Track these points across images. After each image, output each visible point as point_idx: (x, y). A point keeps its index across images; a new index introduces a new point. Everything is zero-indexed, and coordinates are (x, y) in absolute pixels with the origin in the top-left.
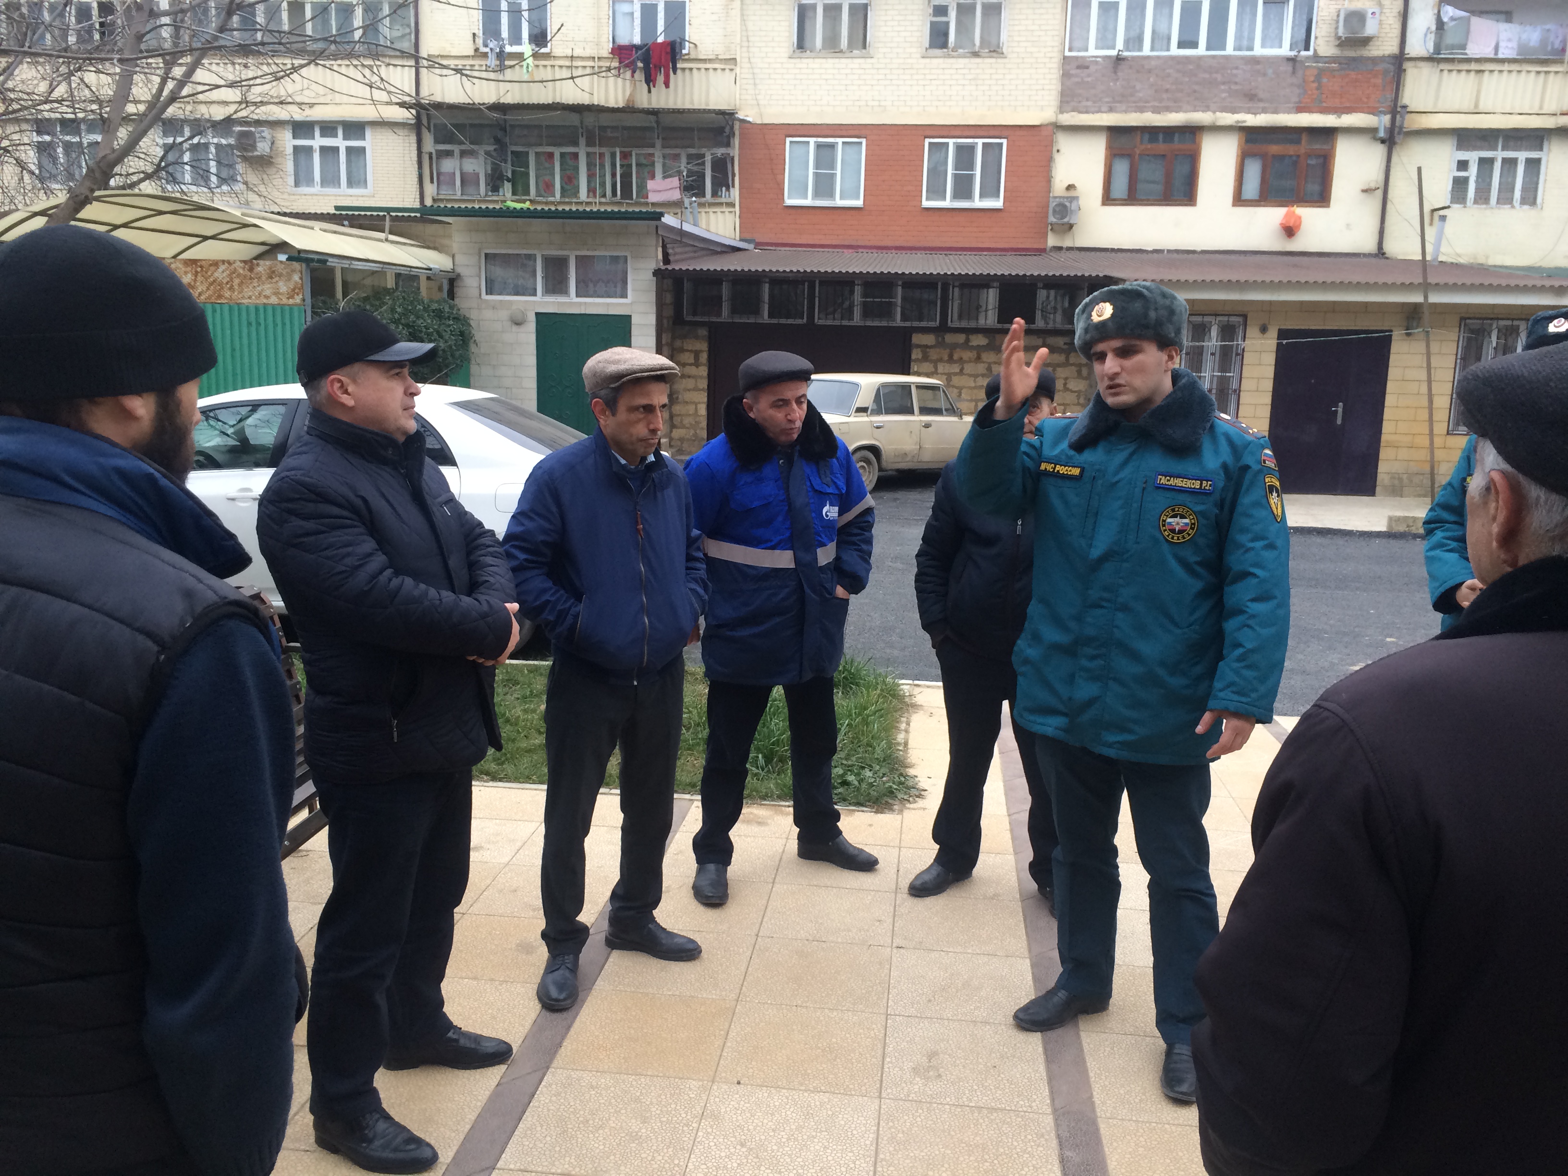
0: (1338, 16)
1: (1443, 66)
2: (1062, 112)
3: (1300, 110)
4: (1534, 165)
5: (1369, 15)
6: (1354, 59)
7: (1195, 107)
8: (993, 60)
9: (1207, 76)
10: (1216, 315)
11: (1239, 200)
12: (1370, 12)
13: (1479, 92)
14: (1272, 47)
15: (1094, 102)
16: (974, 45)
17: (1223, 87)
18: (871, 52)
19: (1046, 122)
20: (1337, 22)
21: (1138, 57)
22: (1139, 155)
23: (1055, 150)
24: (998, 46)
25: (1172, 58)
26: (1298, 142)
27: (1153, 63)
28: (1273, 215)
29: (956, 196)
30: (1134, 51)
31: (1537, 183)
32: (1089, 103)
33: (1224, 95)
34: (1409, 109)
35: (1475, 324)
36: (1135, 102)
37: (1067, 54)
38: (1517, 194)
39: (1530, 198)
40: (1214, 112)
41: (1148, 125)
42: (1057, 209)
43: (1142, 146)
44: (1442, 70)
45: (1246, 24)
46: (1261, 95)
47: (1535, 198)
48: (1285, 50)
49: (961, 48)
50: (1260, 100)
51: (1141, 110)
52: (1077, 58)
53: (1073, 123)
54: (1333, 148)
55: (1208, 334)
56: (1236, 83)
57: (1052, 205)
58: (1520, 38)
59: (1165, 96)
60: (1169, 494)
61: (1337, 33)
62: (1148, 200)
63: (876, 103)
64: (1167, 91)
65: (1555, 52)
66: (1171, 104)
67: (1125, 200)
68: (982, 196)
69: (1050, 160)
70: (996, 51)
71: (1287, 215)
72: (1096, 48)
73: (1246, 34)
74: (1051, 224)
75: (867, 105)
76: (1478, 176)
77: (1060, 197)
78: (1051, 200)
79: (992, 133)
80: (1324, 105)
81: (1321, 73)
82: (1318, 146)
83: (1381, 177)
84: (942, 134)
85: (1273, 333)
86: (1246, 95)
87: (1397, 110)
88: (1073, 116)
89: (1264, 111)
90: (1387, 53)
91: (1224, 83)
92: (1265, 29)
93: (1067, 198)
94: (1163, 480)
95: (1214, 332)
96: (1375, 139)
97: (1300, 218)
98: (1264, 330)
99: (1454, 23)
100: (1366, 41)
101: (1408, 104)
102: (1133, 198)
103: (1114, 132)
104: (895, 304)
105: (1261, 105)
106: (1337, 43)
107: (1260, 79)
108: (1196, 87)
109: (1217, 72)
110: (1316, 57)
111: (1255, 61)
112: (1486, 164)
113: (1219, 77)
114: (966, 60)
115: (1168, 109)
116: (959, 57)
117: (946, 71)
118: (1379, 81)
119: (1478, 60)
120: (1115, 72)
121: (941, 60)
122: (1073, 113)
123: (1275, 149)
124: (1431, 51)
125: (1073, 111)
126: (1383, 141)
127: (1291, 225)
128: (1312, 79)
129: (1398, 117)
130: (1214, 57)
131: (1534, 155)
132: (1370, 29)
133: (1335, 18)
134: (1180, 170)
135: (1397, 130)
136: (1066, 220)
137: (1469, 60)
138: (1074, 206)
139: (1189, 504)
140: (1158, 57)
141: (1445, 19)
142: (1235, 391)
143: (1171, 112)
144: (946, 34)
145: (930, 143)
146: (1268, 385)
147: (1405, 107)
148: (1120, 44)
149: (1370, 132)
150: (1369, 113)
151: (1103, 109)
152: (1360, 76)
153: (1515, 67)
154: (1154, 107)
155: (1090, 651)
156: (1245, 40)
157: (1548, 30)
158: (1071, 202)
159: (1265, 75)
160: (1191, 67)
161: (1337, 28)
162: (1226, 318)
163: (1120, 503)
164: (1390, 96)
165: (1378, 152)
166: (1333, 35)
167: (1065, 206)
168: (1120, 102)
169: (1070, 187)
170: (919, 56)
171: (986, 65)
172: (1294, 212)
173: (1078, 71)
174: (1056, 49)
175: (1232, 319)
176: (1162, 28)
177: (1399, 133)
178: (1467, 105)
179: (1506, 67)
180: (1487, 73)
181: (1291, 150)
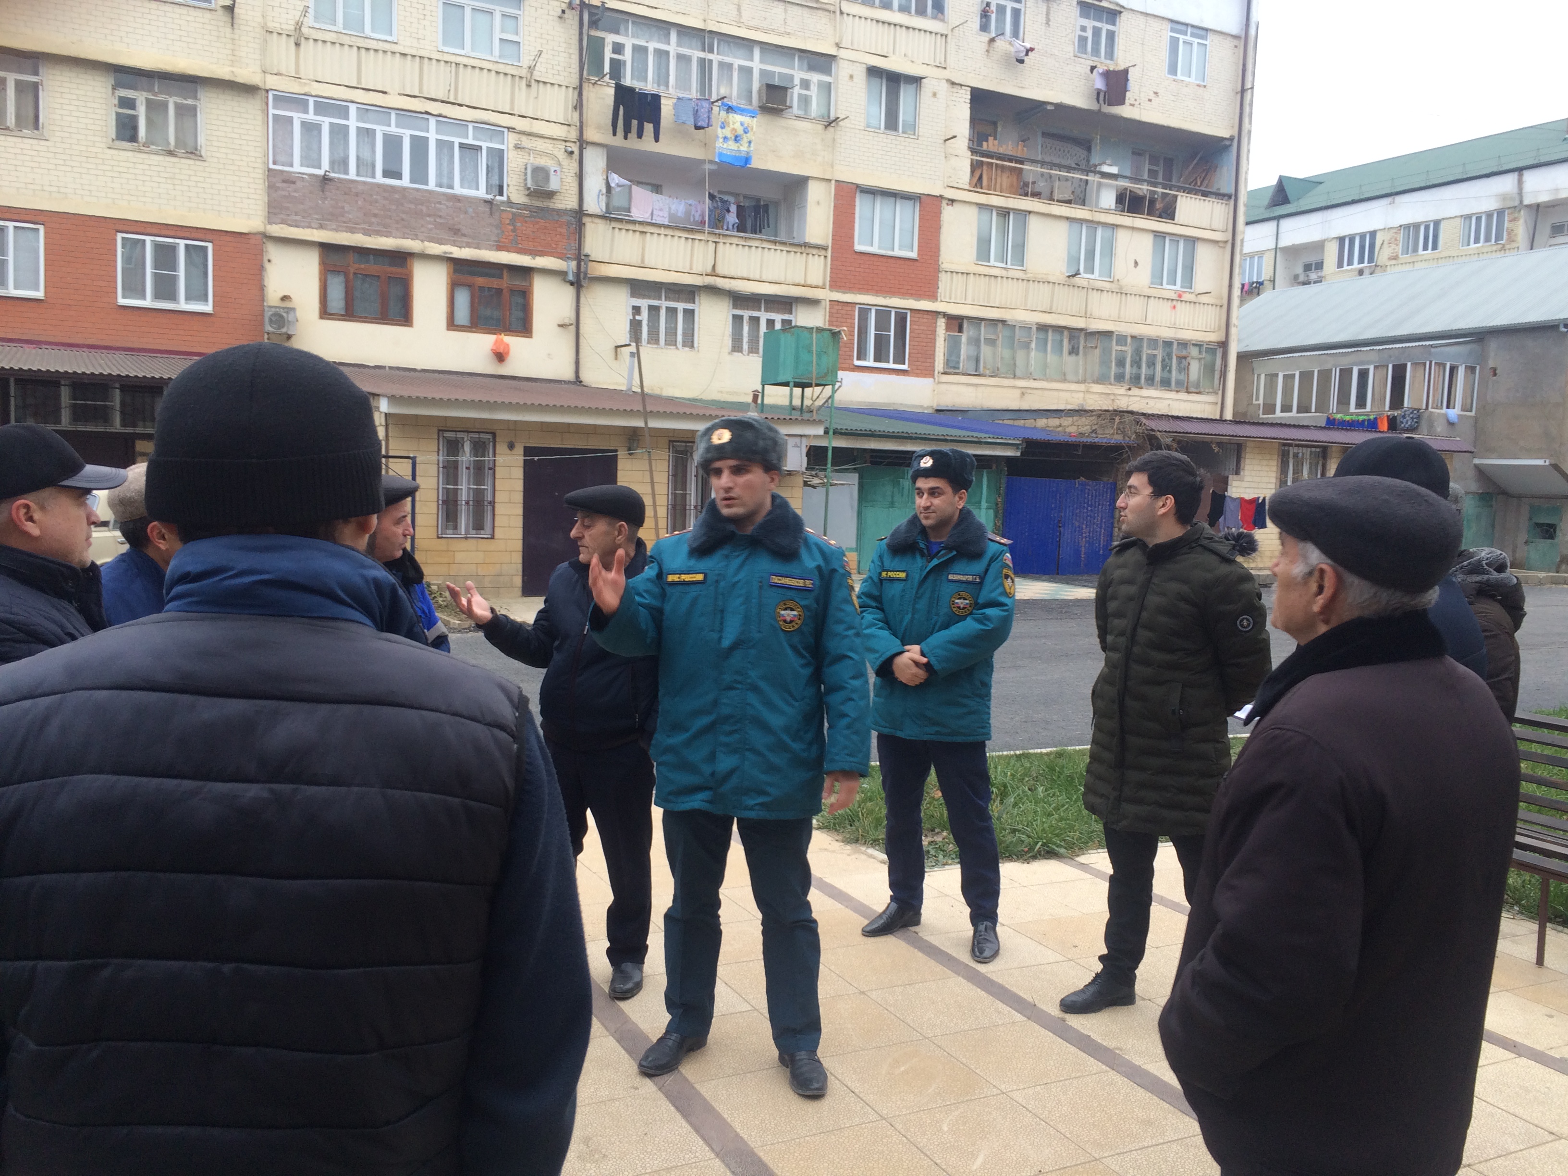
0: (526, 169)
1: (614, 224)
2: (270, 223)
3: (499, 248)
4: (690, 314)
5: (552, 173)
6: (542, 209)
7: (404, 233)
8: (191, 162)
9: (413, 207)
10: (468, 432)
11: (452, 325)
12: (552, 169)
13: (643, 249)
14: (469, 188)
15: (303, 217)
16: (169, 144)
17: (428, 219)
18: (45, 134)
19: (254, 231)
20: (526, 174)
21: (345, 180)
22: (355, 274)
23: (265, 259)
24: (196, 149)
25: (379, 185)
26: (501, 277)
27: (360, 187)
28: (483, 342)
29: (157, 296)
30: (339, 173)
31: (693, 329)
32: (298, 218)
33: (430, 226)
34: (590, 258)
35: (681, 446)
36: (344, 222)
37: (271, 166)
38: (680, 338)
39: (689, 342)
40: (422, 241)
41: (359, 245)
42: (274, 319)
43: (354, 265)
44: (614, 228)
45: (445, 164)
46: (465, 230)
47: (693, 342)
48: (481, 192)
49: (153, 144)
50: (464, 235)
51: (352, 231)
52: (282, 172)
53: (283, 235)
54: (531, 285)
55: (461, 451)
56: (440, 217)
57: (268, 314)
58: (670, 208)
59: (373, 220)
60: (781, 591)
61: (526, 184)
62: (366, 318)
63: (55, 189)
64: (376, 215)
65: (695, 223)
66: (380, 228)
67: (342, 315)
68: (188, 298)
69: (261, 269)
70: (194, 153)
71: (496, 342)
72: (302, 165)
73: (445, 172)
74: (268, 333)
75: (43, 190)
76: (649, 321)
77: (276, 307)
78: (266, 309)
79: (193, 235)
80: (520, 246)
81: (515, 218)
82: (518, 283)
83: (573, 315)
84: (139, 230)
85: (519, 450)
86: (450, 229)
87: (581, 258)
88: (282, 229)
89: (468, 245)
90: (569, 207)
91: (429, 216)
92: (462, 170)
93: (283, 308)
94: (775, 580)
95: (467, 447)
96: (565, 281)
97: (508, 345)
98: (511, 446)
99: (619, 189)
100: (551, 195)
101: (589, 253)
102: (350, 314)
103: (327, 249)
104: (113, 408)
105: (465, 239)
106: (527, 193)
107: (462, 216)
108: (404, 216)
109: (422, 204)
110: (509, 202)
111: (457, 199)
112: (654, 310)
113: (424, 209)
114: (161, 158)
115: (378, 233)
116: (151, 153)
117: (138, 166)
118: (564, 230)
119: (641, 223)
120: (323, 191)
121: (130, 154)
122: (282, 226)
123: (480, 281)
124: (604, 210)
125: (282, 223)
126: (572, 284)
127: (501, 351)
128: (508, 222)
129: (582, 263)
130: (418, 190)
131: (689, 306)
132: (554, 185)
133: (523, 170)
134: (395, 291)
135: (582, 275)
136: (284, 330)
137: (634, 222)
138: (291, 317)
139: (797, 600)
140: (365, 183)
141: (613, 185)
142: (490, 503)
143: (382, 236)
144: (135, 128)
145: (123, 238)
146: (519, 497)
147: (587, 256)
148: (326, 165)
149: (560, 274)
150: (558, 258)
151: (313, 225)
152: (548, 225)
153: (670, 232)
154: (364, 229)
155: (727, 728)
156: (446, 180)
157: (690, 205)
158: (287, 313)
159: (466, 213)
160: (397, 196)
161: (526, 180)
162: (477, 435)
163: (740, 600)
164: (574, 245)
165: (568, 292)
166: (523, 185)
167: (281, 316)
168: (329, 220)
169: (285, 298)
170: (103, 145)
171: (183, 166)
172: (502, 340)
173: (285, 185)
174: (259, 160)
175: (482, 436)
176: (366, 155)
177: (584, 279)
178: (636, 261)
179: (662, 231)
180: (648, 234)
181: (495, 283)
